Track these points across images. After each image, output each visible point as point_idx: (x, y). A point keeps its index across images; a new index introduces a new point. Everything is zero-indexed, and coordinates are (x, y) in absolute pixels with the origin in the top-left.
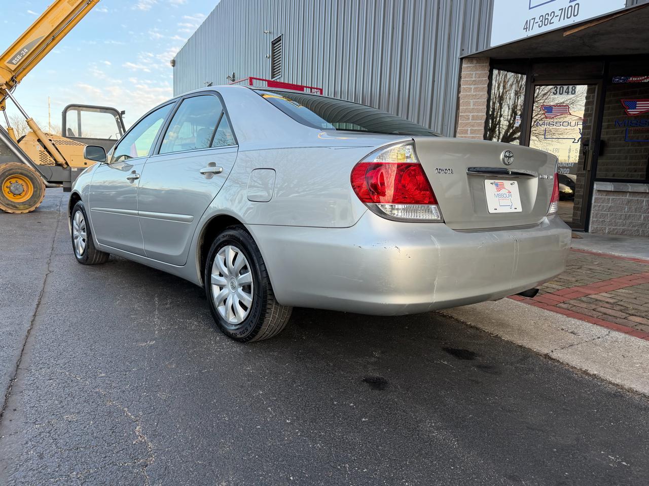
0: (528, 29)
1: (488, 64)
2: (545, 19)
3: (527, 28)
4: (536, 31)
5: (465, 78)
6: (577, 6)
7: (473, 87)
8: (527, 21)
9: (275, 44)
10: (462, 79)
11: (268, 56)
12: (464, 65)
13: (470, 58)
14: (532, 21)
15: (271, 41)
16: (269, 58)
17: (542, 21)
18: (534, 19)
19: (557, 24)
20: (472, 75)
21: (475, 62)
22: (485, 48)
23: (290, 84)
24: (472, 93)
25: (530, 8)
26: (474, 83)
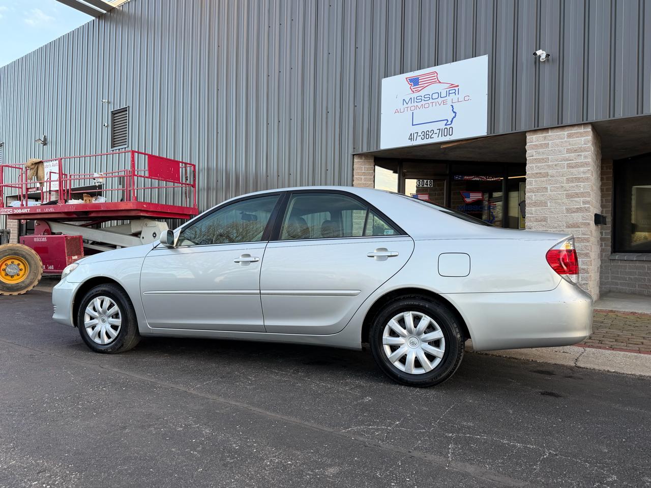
1: (373, 161)
2: (426, 134)
3: (411, 139)
4: (419, 142)
5: (357, 170)
6: (451, 129)
7: (363, 177)
8: (411, 134)
9: (115, 114)
10: (355, 171)
11: (106, 125)
12: (355, 160)
13: (360, 155)
14: (415, 135)
15: (110, 111)
16: (107, 126)
17: (424, 135)
18: (417, 133)
19: (436, 139)
20: (362, 168)
21: (364, 158)
22: (375, 149)
23: (163, 158)
24: (363, 182)
25: (413, 125)
26: (364, 174)
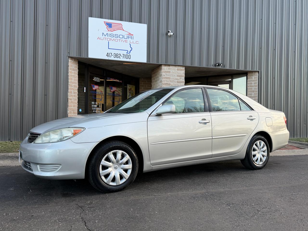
0: (109, 56)
1: (78, 62)
4: (112, 58)
5: (70, 66)
6: (130, 56)
12: (69, 60)
13: (72, 58)
14: (110, 54)
17: (115, 55)
19: (122, 59)
24: (73, 74)
25: (109, 49)
26: (74, 70)
